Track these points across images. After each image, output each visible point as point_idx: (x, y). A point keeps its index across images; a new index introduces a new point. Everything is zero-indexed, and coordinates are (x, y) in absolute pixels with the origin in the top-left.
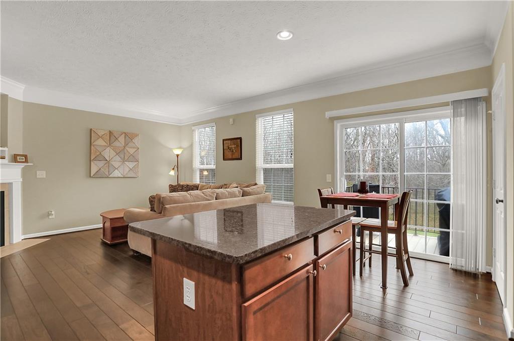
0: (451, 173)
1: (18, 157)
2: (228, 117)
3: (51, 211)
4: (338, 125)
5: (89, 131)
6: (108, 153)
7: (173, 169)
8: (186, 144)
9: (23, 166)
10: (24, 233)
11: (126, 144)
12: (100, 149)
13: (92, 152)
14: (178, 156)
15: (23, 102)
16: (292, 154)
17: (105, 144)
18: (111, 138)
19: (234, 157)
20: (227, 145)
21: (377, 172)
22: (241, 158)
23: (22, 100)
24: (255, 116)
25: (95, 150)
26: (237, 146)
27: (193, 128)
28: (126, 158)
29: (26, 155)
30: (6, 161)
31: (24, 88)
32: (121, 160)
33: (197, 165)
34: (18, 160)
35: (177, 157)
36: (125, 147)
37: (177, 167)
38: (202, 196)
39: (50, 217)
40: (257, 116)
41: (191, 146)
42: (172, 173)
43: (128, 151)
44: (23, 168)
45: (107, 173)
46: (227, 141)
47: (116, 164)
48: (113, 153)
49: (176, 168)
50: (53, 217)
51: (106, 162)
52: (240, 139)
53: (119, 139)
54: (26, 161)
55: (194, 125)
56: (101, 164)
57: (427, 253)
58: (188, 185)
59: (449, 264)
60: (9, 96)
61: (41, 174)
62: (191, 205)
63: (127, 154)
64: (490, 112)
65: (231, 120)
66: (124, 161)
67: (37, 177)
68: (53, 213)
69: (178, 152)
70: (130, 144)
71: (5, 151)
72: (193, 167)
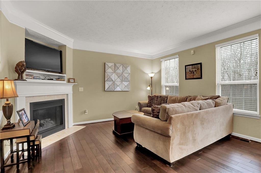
1: (71, 80)
2: (189, 50)
3: (86, 110)
5: (104, 64)
6: (114, 77)
7: (149, 86)
8: (156, 71)
9: (73, 85)
10: (74, 122)
11: (123, 71)
12: (110, 74)
13: (106, 76)
15: (73, 49)
17: (113, 72)
18: (115, 68)
19: (195, 77)
20: (189, 69)
22: (201, 78)
23: (72, 48)
24: (215, 46)
25: (107, 75)
26: (198, 69)
27: (161, 60)
28: (123, 79)
29: (74, 79)
30: (65, 82)
31: (73, 41)
33: (163, 83)
34: (71, 81)
35: (151, 79)
36: (122, 73)
37: (151, 85)
38: (192, 107)
39: (86, 114)
40: (216, 46)
42: (149, 88)
43: (124, 76)
44: (73, 86)
45: (113, 89)
46: (188, 67)
47: (118, 83)
48: (116, 77)
50: (87, 113)
51: (113, 82)
52: (201, 64)
53: (120, 68)
54: (74, 82)
55: (162, 58)
56: (110, 83)
58: (161, 96)
60: (67, 46)
61: (81, 89)
62: (188, 115)
63: (124, 77)
65: (192, 52)
66: (122, 81)
67: (80, 91)
68: (87, 111)
69: (152, 75)
70: (126, 71)
71: (65, 76)
72: (162, 84)
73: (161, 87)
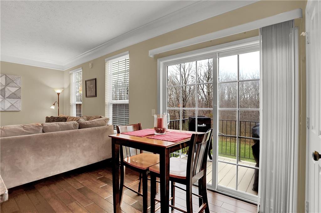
0: (261, 109)
2: (88, 63)
4: (161, 63)
7: (54, 104)
14: (58, 94)
16: (128, 91)
19: (92, 95)
20: (88, 85)
21: (193, 107)
22: (96, 96)
26: (94, 86)
27: (70, 72)
28: (7, 95)
32: (2, 97)
33: (74, 101)
36: (5, 87)
37: (58, 103)
40: (106, 59)
41: (69, 87)
42: (53, 107)
43: (9, 90)
46: (88, 82)
49: (56, 104)
52: (95, 79)
55: (71, 70)
57: (238, 190)
59: (257, 205)
63: (9, 92)
64: (303, 34)
65: (90, 64)
66: (5, 98)
69: (59, 91)
70: (12, 84)
73: (70, 106)
